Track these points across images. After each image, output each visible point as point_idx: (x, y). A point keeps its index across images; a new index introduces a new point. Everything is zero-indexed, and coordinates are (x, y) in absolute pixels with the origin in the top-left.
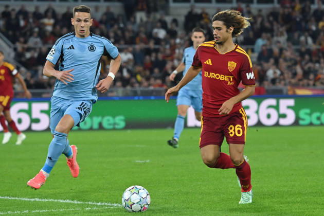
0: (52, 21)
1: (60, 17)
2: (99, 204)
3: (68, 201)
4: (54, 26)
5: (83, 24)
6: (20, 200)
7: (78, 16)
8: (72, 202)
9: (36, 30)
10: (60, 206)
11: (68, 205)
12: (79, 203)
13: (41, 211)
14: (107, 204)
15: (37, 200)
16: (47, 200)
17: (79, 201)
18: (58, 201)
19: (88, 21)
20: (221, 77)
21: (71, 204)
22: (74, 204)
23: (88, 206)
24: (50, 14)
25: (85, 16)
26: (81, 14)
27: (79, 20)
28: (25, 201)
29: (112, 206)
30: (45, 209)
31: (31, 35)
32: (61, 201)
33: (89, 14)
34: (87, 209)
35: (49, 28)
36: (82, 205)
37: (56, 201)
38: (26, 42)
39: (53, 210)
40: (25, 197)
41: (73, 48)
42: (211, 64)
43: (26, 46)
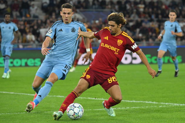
0: (143, 6)
1: (147, 4)
2: (167, 104)
3: (150, 102)
4: (144, 8)
5: (67, 15)
6: (125, 102)
7: (64, 10)
8: (152, 103)
9: (135, 11)
10: (146, 104)
11: (150, 104)
12: (156, 103)
13: (136, 108)
14: (170, 104)
15: (134, 101)
16: (139, 102)
17: (156, 102)
18: (145, 102)
19: (70, 14)
20: (112, 48)
21: (152, 104)
22: (153, 104)
23: (161, 105)
24: (142, 2)
25: (69, 11)
26: (66, 9)
27: (65, 13)
28: (128, 102)
29: (173, 105)
30: (138, 107)
31: (132, 13)
32: (147, 102)
33: (71, 9)
34: (160, 106)
35: (142, 10)
36: (158, 104)
37: (144, 102)
38: (129, 17)
39: (142, 107)
40: (128, 100)
41: (62, 31)
42: (107, 39)
43: (129, 19)
